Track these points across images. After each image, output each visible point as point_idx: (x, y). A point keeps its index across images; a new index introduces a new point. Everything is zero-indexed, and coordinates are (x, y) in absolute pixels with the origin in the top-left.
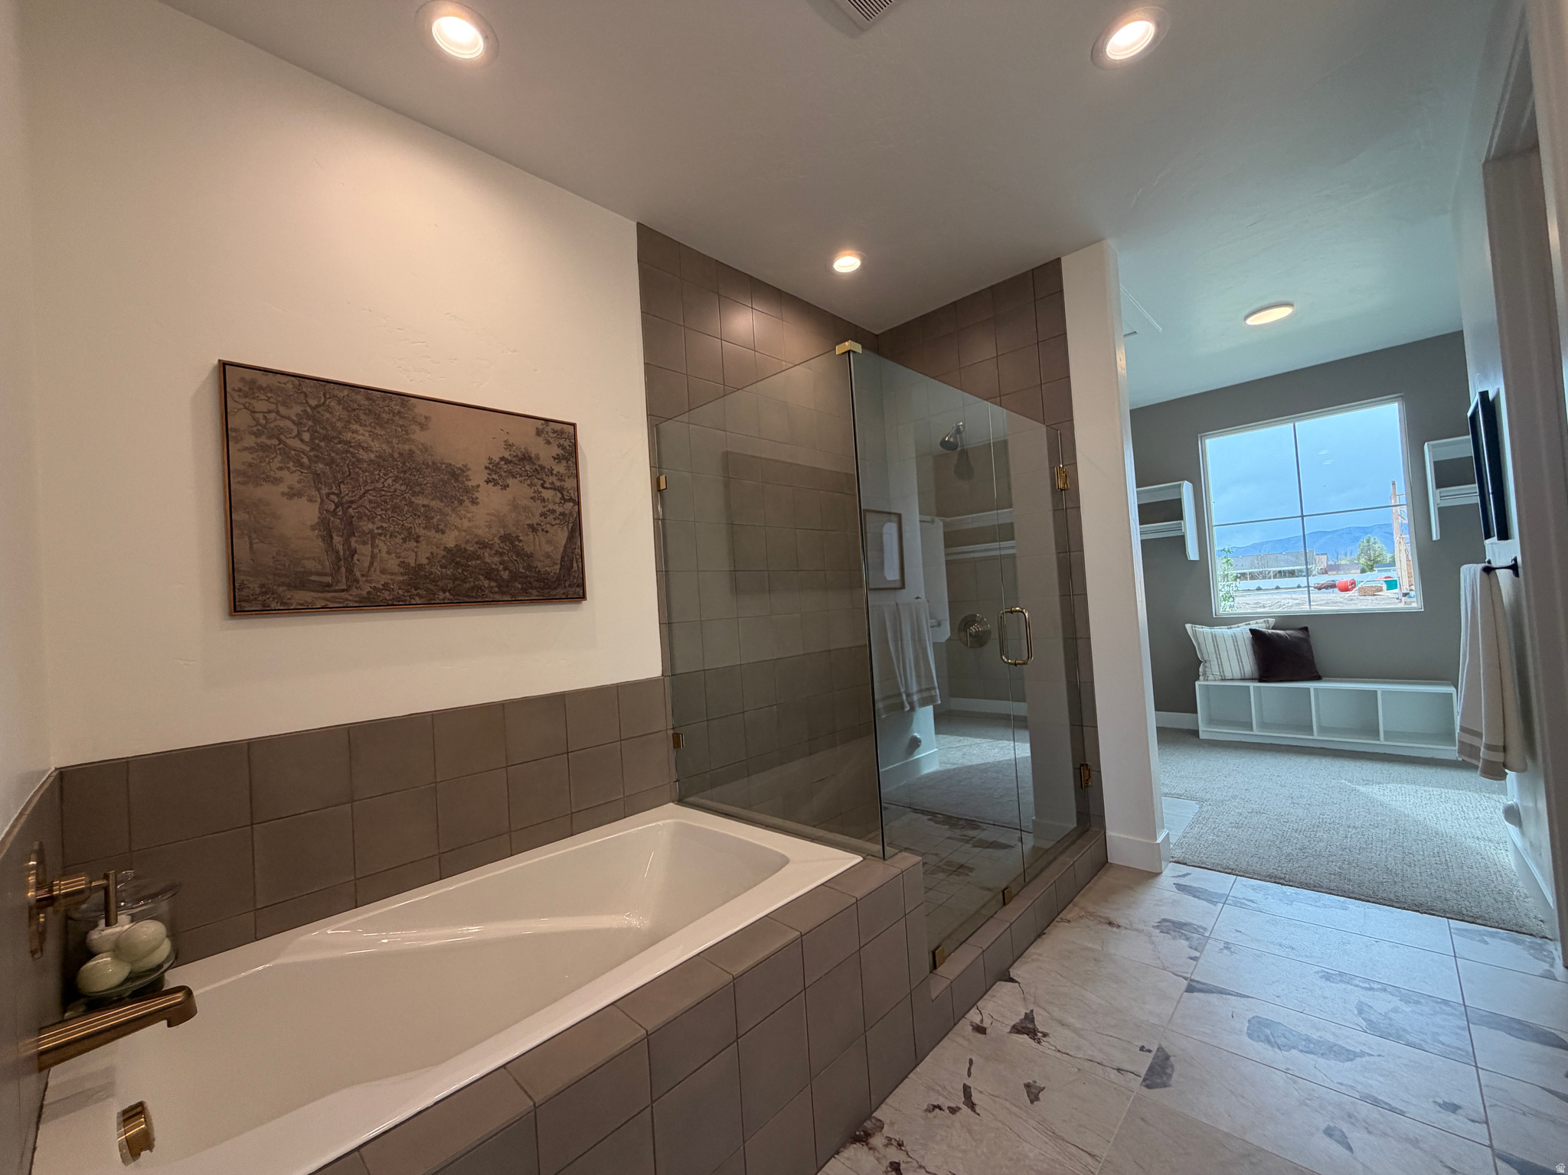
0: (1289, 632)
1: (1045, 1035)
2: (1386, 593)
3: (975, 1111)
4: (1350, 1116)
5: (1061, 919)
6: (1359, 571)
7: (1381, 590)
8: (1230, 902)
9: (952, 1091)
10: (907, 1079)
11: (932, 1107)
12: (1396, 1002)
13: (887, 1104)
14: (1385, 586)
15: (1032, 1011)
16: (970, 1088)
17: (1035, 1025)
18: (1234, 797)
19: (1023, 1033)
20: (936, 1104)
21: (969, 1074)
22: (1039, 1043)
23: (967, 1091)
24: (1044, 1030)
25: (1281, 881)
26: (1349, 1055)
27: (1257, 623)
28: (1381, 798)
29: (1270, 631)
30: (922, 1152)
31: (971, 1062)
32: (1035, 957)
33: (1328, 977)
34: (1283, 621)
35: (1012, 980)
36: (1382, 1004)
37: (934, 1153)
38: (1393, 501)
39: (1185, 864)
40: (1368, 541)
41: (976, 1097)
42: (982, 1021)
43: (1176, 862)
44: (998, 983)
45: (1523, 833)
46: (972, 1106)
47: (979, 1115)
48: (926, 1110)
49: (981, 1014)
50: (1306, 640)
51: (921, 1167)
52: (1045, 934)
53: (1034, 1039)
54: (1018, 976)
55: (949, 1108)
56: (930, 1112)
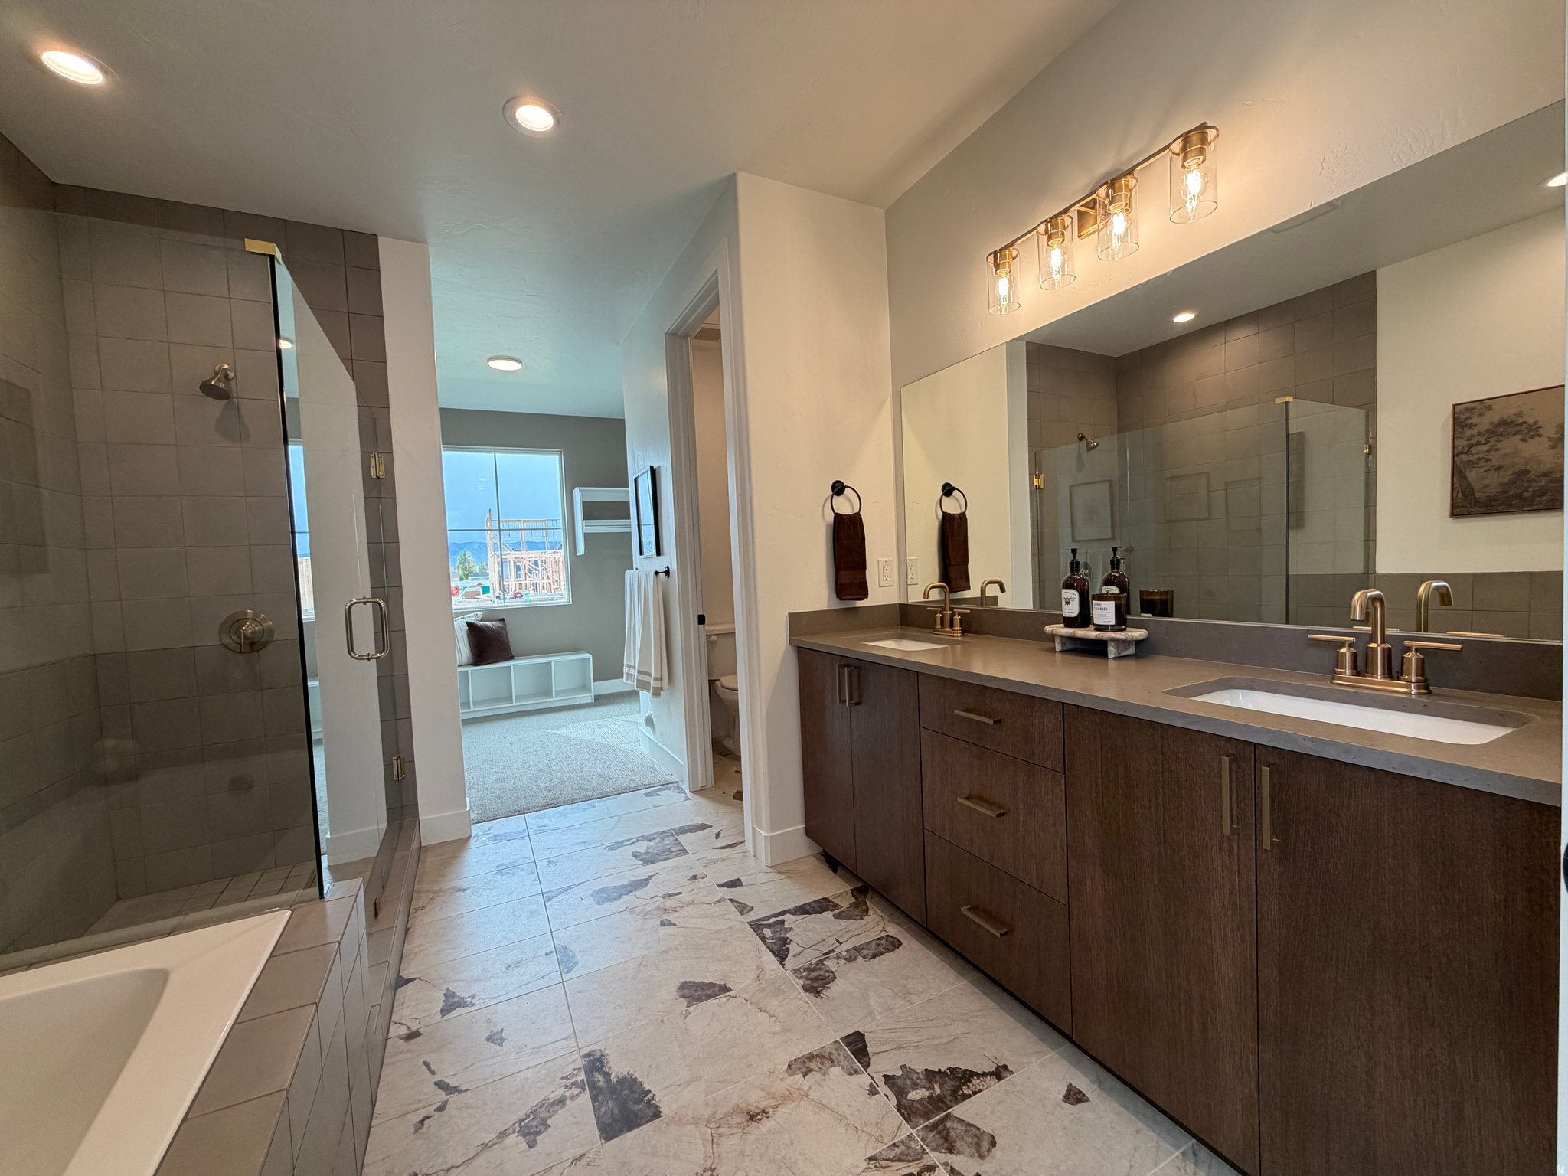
0: (494, 623)
1: (473, 997)
2: (482, 596)
3: (462, 1091)
4: (665, 910)
5: (415, 909)
6: (458, 579)
7: (479, 595)
8: (532, 833)
9: (427, 1097)
10: (372, 1130)
11: (420, 1124)
12: (646, 844)
13: (368, 1165)
14: (481, 591)
15: (448, 989)
16: (442, 1080)
17: (459, 997)
18: (485, 762)
19: (454, 1009)
20: (421, 1118)
21: (433, 1073)
22: (473, 1005)
23: (440, 1085)
24: (470, 994)
25: (553, 805)
26: (644, 883)
27: (469, 617)
28: (571, 735)
29: (482, 623)
30: (441, 1160)
31: (426, 1064)
32: (416, 950)
33: (612, 849)
34: (488, 615)
35: (410, 980)
36: (642, 847)
37: (451, 1149)
38: (489, 525)
39: (484, 821)
40: (465, 555)
41: (453, 1083)
42: (409, 1028)
43: (476, 823)
44: (398, 991)
45: (654, 731)
46: (456, 1090)
47: (467, 1090)
48: (416, 1131)
49: (403, 1024)
50: (504, 629)
51: (449, 1170)
52: (409, 928)
53: (467, 1006)
54: (413, 974)
55: (436, 1110)
56: (421, 1128)
